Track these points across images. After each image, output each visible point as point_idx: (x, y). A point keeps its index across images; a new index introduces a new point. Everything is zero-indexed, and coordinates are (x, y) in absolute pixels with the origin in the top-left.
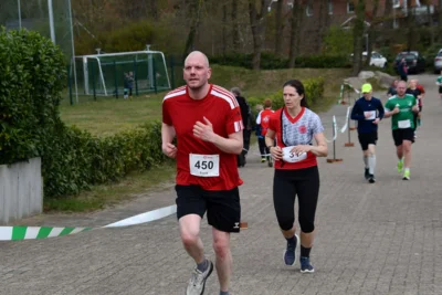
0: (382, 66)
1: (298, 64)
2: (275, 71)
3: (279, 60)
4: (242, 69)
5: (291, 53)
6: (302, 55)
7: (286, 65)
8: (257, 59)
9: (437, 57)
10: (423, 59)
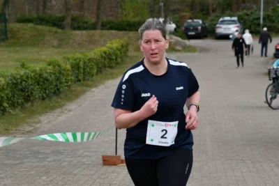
0: (173, 31)
1: (104, 27)
7: (94, 27)
8: (68, 20)
9: (218, 25)
10: (206, 27)
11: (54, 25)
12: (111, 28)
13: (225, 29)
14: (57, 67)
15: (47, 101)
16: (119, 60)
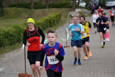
0: (84, 6)
1: (50, 7)
2: (40, 10)
3: (42, 5)
4: (26, 9)
5: (46, 2)
6: (51, 3)
7: (45, 7)
8: (33, 5)
9: (106, 2)
10: (100, 3)
11: (26, 7)
12: (53, 7)
13: (110, 4)
14: (18, 28)
15: (13, 46)
16: (55, 23)
